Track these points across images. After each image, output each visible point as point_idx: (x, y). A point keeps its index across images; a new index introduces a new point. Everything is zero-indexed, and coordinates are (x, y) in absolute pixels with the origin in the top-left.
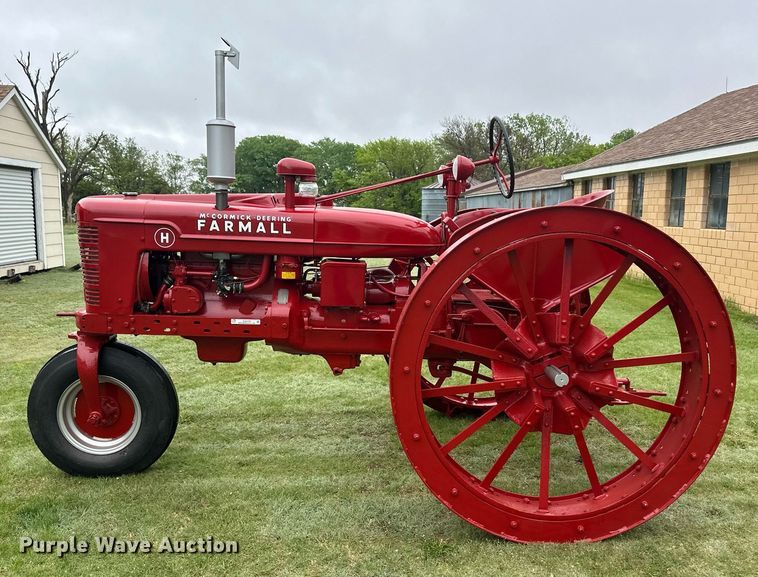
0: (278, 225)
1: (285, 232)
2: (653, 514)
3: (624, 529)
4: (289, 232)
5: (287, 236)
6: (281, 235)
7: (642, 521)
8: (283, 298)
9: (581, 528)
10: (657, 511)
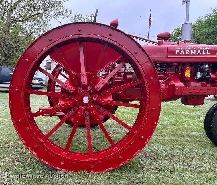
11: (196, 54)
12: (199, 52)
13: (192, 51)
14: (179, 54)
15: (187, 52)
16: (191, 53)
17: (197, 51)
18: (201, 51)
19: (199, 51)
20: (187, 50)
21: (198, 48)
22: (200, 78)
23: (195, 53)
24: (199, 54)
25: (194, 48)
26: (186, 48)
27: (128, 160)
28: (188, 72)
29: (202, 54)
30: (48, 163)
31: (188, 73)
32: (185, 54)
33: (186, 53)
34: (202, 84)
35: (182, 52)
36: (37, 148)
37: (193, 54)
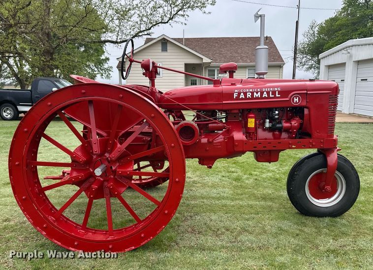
11: (261, 98)
12: (265, 95)
13: (255, 94)
14: (238, 98)
15: (249, 95)
16: (255, 97)
17: (262, 93)
18: (268, 93)
19: (265, 93)
20: (248, 93)
21: (264, 90)
22: (270, 128)
23: (259, 96)
24: (265, 98)
25: (259, 90)
26: (247, 90)
27: (151, 238)
28: (251, 121)
29: (269, 97)
30: (60, 243)
31: (251, 123)
32: (246, 98)
33: (248, 97)
34: (274, 135)
35: (242, 96)
36: (45, 228)
37: (257, 98)
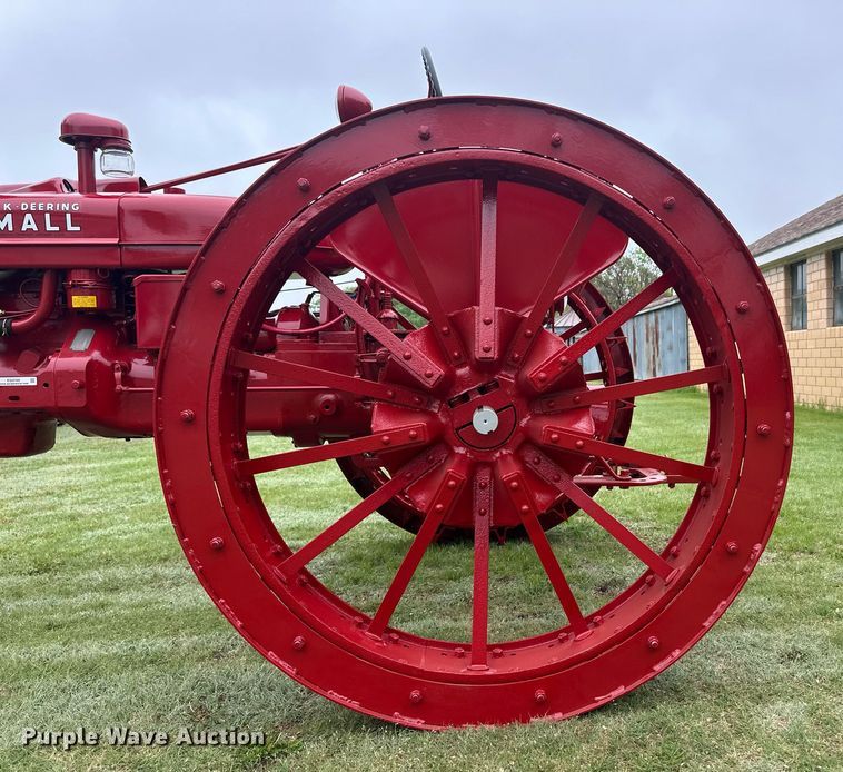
0: (58, 217)
1: (70, 228)
2: (669, 659)
3: (621, 690)
4: (78, 229)
5: (74, 234)
6: (63, 232)
7: (651, 675)
8: (82, 342)
9: (540, 694)
10: (677, 653)
